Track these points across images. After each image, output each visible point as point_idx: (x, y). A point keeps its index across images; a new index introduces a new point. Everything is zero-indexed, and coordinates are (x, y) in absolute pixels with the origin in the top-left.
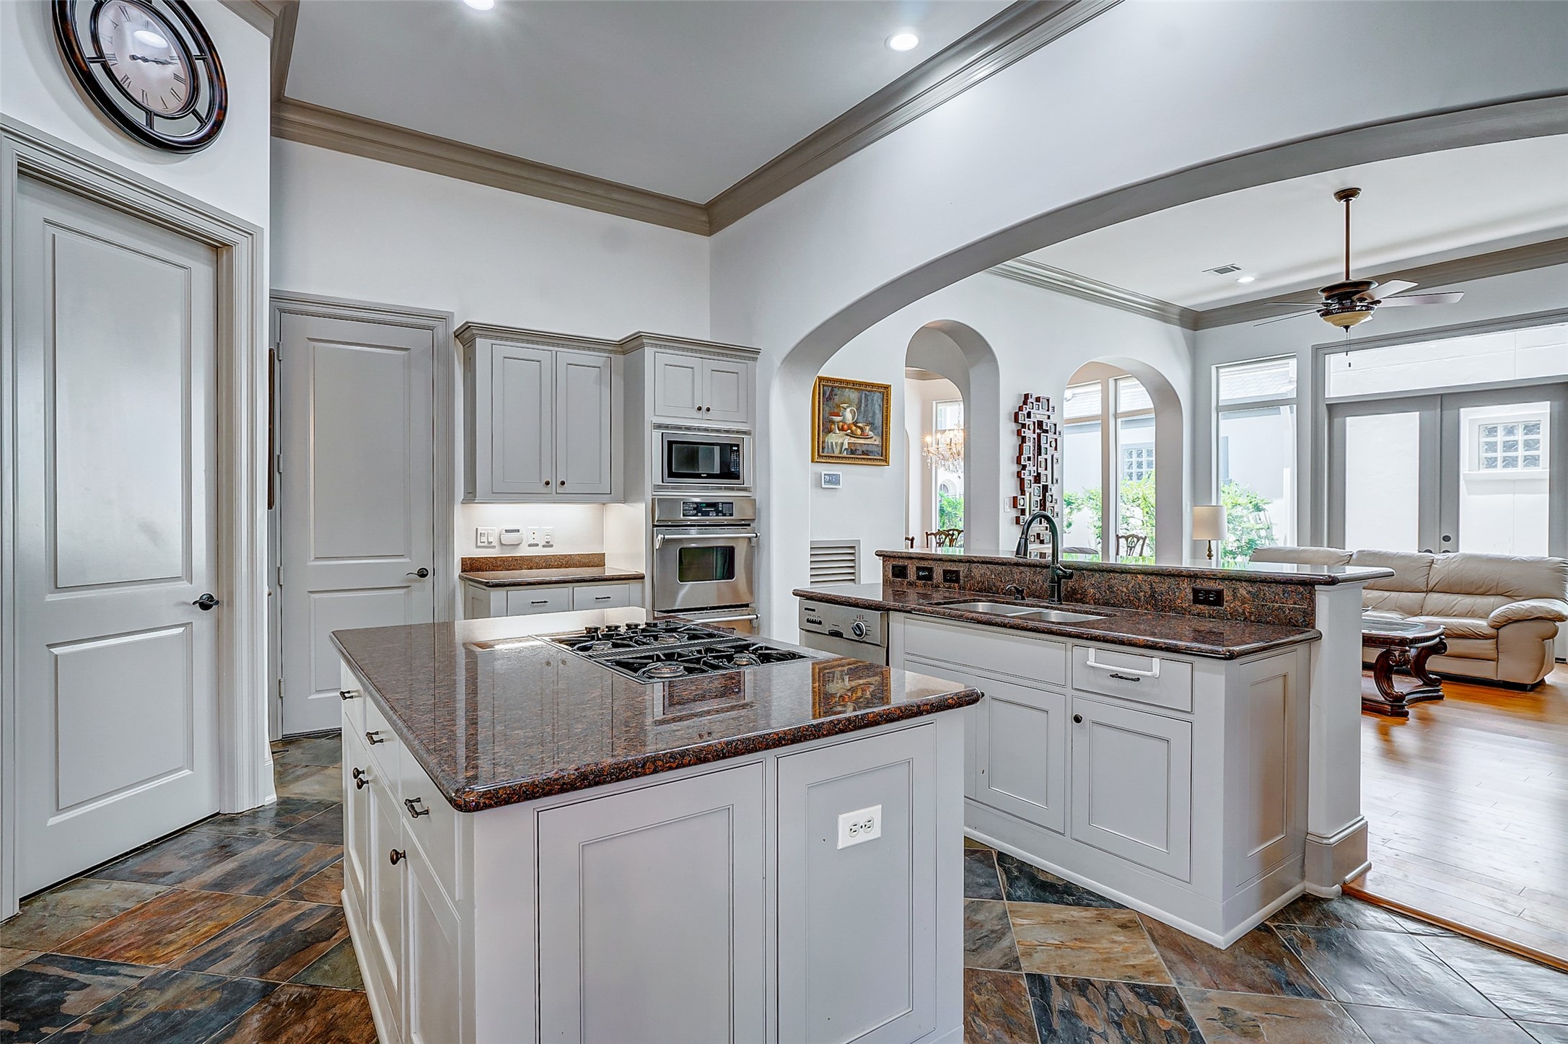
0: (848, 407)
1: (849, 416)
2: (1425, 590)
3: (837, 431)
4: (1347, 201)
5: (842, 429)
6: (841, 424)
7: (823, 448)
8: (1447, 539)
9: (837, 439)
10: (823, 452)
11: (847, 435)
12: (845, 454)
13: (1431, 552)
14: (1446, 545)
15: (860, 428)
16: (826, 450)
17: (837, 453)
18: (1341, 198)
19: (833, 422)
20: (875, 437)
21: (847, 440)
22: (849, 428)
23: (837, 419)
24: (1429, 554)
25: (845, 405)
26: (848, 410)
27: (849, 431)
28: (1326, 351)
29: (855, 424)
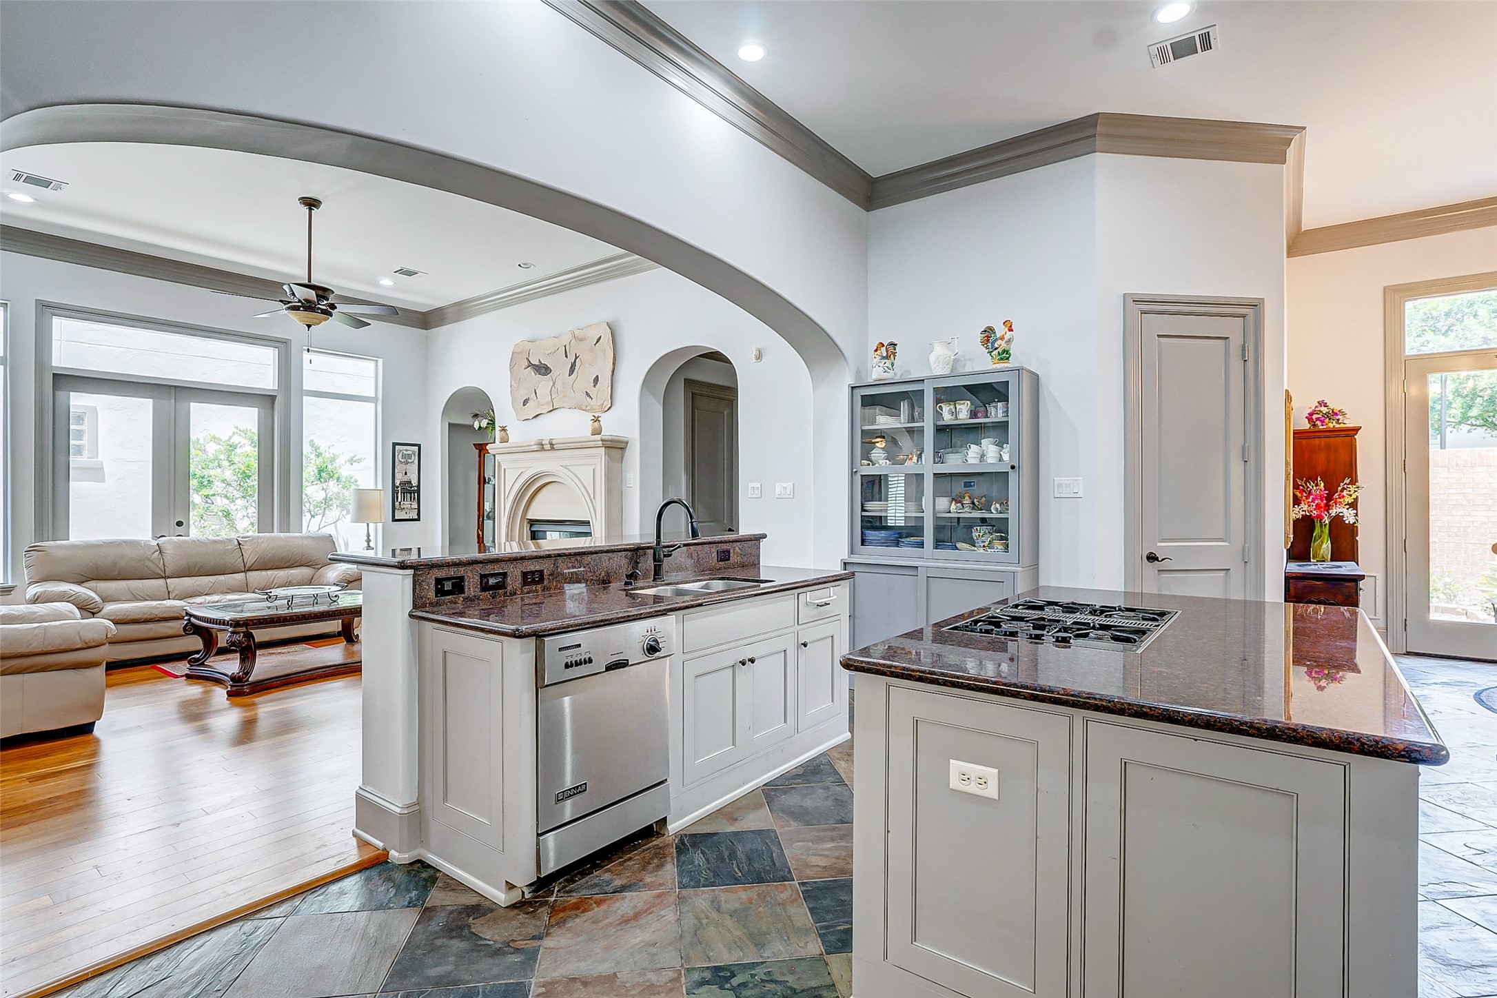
2: (243, 570)
4: (310, 209)
8: (179, 524)
13: (165, 536)
14: (180, 530)
18: (306, 204)
24: (164, 538)
28: (55, 311)
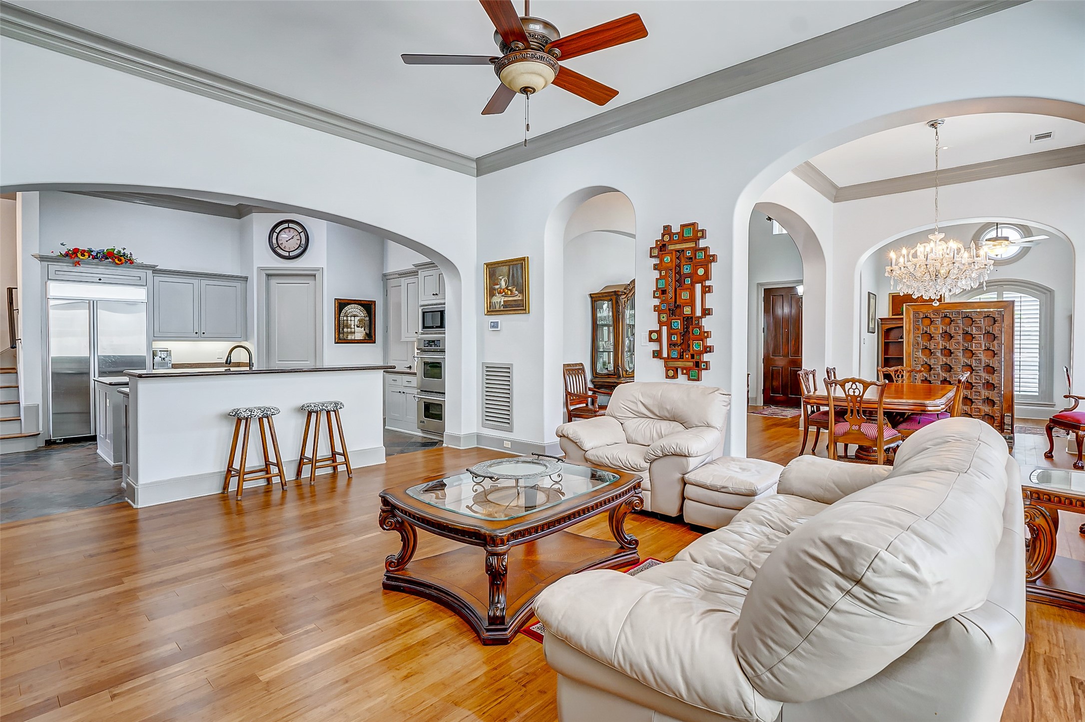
0: (502, 278)
1: (503, 283)
3: (497, 295)
5: (500, 293)
6: (499, 289)
7: (490, 306)
9: (499, 299)
10: (490, 309)
11: (503, 296)
12: (502, 308)
15: (510, 290)
16: (492, 307)
17: (497, 308)
19: (495, 289)
20: (519, 295)
21: (503, 299)
22: (504, 291)
23: (497, 287)
25: (501, 277)
26: (503, 280)
27: (504, 293)
29: (507, 288)
